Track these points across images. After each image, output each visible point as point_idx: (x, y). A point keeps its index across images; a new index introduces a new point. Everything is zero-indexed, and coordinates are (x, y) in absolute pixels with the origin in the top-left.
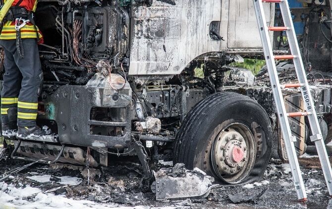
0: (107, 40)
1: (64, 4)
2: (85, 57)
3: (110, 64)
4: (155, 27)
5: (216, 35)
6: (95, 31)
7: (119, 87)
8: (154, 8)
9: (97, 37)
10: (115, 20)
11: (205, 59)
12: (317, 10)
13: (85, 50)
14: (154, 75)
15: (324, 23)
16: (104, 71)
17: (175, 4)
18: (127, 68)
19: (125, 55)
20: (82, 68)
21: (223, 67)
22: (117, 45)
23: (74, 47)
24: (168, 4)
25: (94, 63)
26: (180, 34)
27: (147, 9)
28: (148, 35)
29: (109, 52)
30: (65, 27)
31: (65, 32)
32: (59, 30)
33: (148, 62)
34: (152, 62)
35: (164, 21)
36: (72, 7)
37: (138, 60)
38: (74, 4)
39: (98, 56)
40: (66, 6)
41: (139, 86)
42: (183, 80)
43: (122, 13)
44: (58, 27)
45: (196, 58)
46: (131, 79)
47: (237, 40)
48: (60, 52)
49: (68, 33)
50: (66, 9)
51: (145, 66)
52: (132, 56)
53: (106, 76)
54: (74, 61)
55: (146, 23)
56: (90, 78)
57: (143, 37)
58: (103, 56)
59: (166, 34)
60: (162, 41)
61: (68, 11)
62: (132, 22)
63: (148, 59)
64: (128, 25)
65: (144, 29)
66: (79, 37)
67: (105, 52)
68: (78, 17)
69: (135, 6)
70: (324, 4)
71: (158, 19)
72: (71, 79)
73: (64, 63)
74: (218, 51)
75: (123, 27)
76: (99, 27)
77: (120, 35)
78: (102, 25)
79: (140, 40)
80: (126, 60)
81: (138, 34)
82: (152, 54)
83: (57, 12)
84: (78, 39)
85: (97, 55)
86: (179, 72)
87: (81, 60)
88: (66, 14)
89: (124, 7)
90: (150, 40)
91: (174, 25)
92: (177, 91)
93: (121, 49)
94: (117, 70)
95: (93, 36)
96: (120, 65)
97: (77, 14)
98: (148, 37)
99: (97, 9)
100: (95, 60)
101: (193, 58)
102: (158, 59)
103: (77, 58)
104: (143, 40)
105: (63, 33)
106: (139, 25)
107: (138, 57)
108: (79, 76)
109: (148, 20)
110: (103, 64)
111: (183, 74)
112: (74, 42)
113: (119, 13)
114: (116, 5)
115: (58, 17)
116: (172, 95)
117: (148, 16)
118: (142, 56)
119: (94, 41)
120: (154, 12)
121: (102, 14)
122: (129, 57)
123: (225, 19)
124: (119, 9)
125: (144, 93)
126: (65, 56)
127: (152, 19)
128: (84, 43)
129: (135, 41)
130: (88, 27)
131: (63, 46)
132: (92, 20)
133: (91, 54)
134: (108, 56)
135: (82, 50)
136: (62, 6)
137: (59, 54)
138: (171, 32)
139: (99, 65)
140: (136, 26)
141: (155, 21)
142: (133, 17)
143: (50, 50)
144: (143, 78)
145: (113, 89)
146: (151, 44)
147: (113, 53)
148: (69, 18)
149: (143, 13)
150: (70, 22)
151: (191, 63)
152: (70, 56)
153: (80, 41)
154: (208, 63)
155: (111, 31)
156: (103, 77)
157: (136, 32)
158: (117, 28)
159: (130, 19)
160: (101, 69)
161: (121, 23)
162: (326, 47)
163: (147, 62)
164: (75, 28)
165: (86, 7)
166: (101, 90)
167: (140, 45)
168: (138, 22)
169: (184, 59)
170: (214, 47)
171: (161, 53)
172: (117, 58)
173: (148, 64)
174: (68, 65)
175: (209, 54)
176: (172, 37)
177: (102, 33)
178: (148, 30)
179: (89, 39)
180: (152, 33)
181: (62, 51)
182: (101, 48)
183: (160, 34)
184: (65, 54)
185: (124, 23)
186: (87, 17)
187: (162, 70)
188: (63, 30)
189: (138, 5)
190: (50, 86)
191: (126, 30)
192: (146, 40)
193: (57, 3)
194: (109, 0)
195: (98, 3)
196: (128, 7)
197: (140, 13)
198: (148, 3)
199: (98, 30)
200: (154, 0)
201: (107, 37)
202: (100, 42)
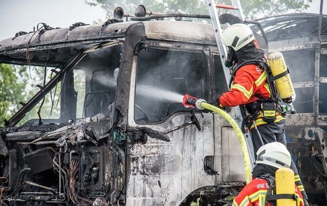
0: (104, 178)
1: (61, 145)
2: (82, 196)
3: (107, 201)
4: (151, 163)
5: (211, 170)
6: (91, 170)
8: (149, 145)
9: (93, 175)
10: (111, 158)
11: (201, 194)
12: (307, 144)
13: (82, 188)
15: (316, 157)
17: (169, 141)
18: (123, 205)
19: (121, 192)
21: (219, 201)
22: (114, 182)
23: (71, 186)
24: (162, 141)
25: (90, 202)
26: (174, 169)
27: (142, 146)
28: (144, 171)
29: (105, 190)
30: (62, 167)
31: (62, 172)
32: (56, 171)
33: (145, 198)
34: (148, 198)
35: (159, 157)
36: (68, 148)
37: (135, 197)
38: (71, 145)
39: (95, 194)
40: (63, 147)
43: (118, 151)
44: (55, 168)
45: (192, 193)
47: (231, 174)
48: (57, 193)
49: (65, 173)
50: (63, 150)
51: (141, 202)
52: (128, 193)
54: (71, 200)
55: (142, 160)
57: (139, 173)
58: (99, 194)
59: (162, 169)
60: (157, 177)
61: (65, 151)
62: (128, 159)
63: (144, 195)
64: (124, 162)
65: (140, 165)
66: (75, 177)
67: (102, 190)
68: (76, 157)
69: (130, 144)
70: (313, 139)
71: (153, 155)
73: (61, 203)
74: (213, 185)
75: (119, 165)
76: (95, 166)
77: (116, 172)
78: (99, 163)
79: (136, 176)
80: (123, 198)
81: (133, 171)
82: (148, 190)
83: (54, 153)
84: (75, 178)
85: (93, 193)
87: (78, 199)
88: (63, 155)
89: (119, 145)
90: (146, 176)
91: (169, 161)
93: (117, 186)
95: (90, 175)
96: (116, 203)
97: (74, 154)
98: (143, 174)
99: (94, 148)
100: (91, 199)
101: (189, 192)
102: (154, 195)
103: (74, 197)
104: (139, 176)
105: (60, 172)
106: (135, 162)
107: (134, 193)
109: (144, 157)
110: (100, 202)
112: (71, 181)
113: (115, 151)
114: (112, 144)
115: (55, 158)
117: (143, 153)
118: (138, 192)
119: (91, 180)
120: (149, 149)
121: (98, 153)
122: (125, 194)
123: (218, 154)
124: (115, 147)
126: (62, 196)
127: (148, 156)
128: (80, 182)
129: (131, 178)
130: (85, 166)
131: (60, 187)
132: (89, 160)
133: (88, 192)
134: (105, 194)
135: (79, 189)
136: (59, 147)
137: (56, 194)
138: (166, 168)
139: (95, 203)
140: (131, 163)
141: (150, 157)
142: (129, 155)
143: (46, 191)
146: (147, 180)
147: (109, 190)
148: (66, 158)
149: (139, 150)
150: (68, 162)
151: (187, 197)
152: (66, 196)
153: (77, 180)
154: (203, 197)
155: (107, 168)
157: (132, 168)
158: (113, 166)
159: (126, 157)
161: (117, 161)
162: (320, 180)
163: (143, 198)
164: (72, 168)
165: (83, 147)
167: (136, 182)
168: (134, 159)
169: (180, 194)
170: (209, 181)
171: (156, 189)
172: (113, 195)
173: (144, 200)
174: (64, 205)
175: (204, 188)
176: (167, 172)
177: (98, 171)
178: (143, 167)
179: (86, 178)
180: (147, 169)
181: (58, 191)
182: (99, 186)
183: (156, 170)
184: (62, 194)
185: (120, 161)
186: (84, 157)
187: (158, 205)
188: (61, 170)
189: (133, 143)
191: (122, 167)
192: (142, 176)
193: (55, 144)
194: (105, 140)
195: (95, 142)
196: (123, 145)
197: (135, 150)
198: (143, 141)
199: (95, 169)
200: (149, 138)
201: (104, 175)
202: (96, 180)
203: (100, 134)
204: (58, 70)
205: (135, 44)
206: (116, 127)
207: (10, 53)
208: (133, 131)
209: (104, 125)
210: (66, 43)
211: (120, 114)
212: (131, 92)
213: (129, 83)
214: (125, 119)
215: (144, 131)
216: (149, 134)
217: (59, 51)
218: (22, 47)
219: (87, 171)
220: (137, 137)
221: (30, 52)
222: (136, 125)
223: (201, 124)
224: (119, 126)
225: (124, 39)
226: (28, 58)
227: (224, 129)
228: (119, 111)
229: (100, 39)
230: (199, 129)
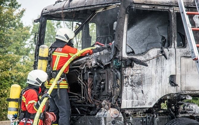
0: (108, 88)
1: (82, 69)
2: (95, 99)
3: (110, 102)
4: (136, 79)
5: (174, 83)
6: (100, 83)
7: (116, 116)
8: (135, 68)
9: (102, 86)
10: (112, 76)
11: (168, 98)
13: (95, 94)
14: (137, 108)
16: (107, 106)
17: (148, 66)
18: (120, 105)
19: (119, 97)
20: (93, 105)
21: (179, 102)
22: (114, 91)
23: (89, 93)
24: (143, 66)
25: (100, 102)
26: (151, 83)
27: (131, 69)
28: (132, 84)
29: (109, 95)
30: (83, 81)
31: (83, 85)
32: (79, 83)
33: (133, 100)
34: (135, 100)
35: (141, 76)
36: (87, 70)
37: (127, 99)
38: (89, 68)
39: (103, 98)
40: (83, 70)
41: (127, 115)
42: (154, 111)
43: (116, 72)
44: (79, 82)
45: (162, 97)
46: (122, 111)
47: (187, 86)
48: (80, 96)
49: (85, 85)
50: (84, 71)
51: (131, 103)
52: (123, 97)
53: (107, 109)
54: (89, 101)
55: (131, 78)
56: (98, 111)
57: (129, 85)
58: (105, 98)
59: (143, 83)
60: (140, 88)
61: (85, 72)
62: (122, 77)
63: (132, 98)
64: (120, 79)
65: (130, 81)
66: (91, 87)
67: (107, 95)
68: (90, 76)
69: (124, 68)
71: (137, 75)
72: (87, 112)
73: (83, 103)
74: (175, 93)
75: (117, 80)
76: (103, 81)
77: (115, 85)
78: (105, 79)
79: (127, 87)
80: (120, 100)
81: (126, 84)
82: (135, 96)
83: (78, 73)
84: (91, 88)
85: (102, 97)
86: (152, 106)
87: (93, 101)
88: (83, 74)
89: (117, 69)
90: (133, 87)
91: (147, 78)
92: (151, 118)
93: (116, 93)
94: (114, 106)
95: (100, 86)
96: (116, 103)
97: (90, 74)
98: (132, 86)
99: (102, 70)
100: (101, 100)
101: (160, 97)
102: (139, 99)
103: (91, 99)
104: (129, 87)
105: (82, 85)
106: (126, 79)
107: (126, 97)
108: (92, 110)
109: (132, 76)
110: (106, 102)
111: (154, 107)
112: (89, 90)
113: (114, 72)
114: (112, 68)
115: (79, 76)
116: (148, 120)
117: (132, 73)
118: (128, 97)
119: (100, 89)
120: (135, 71)
121: (105, 73)
122: (121, 98)
123: (178, 74)
124: (114, 70)
125: (131, 119)
126: (83, 99)
127: (134, 75)
128: (94, 91)
129: (124, 88)
130: (97, 81)
131: (82, 93)
132: (99, 77)
133: (99, 97)
134: (109, 98)
135: (93, 95)
136: (81, 70)
137: (80, 97)
138: (146, 82)
139: (103, 103)
140: (124, 79)
141: (136, 76)
142: (123, 74)
143: (75, 95)
144: (130, 110)
145: (112, 118)
146: (134, 89)
147: (111, 96)
148: (85, 76)
150: (86, 79)
151: (159, 100)
152: (86, 99)
153: (92, 89)
154: (169, 100)
155: (110, 82)
156: (106, 110)
157: (125, 83)
158: (113, 81)
159: (121, 75)
160: (105, 105)
161: (116, 78)
163: (132, 100)
164: (89, 82)
165: (95, 69)
166: (105, 118)
167: (127, 90)
168: (126, 77)
169: (154, 98)
170: (173, 90)
171: (140, 95)
172: (114, 98)
173: (133, 102)
174: (85, 104)
175: (169, 95)
176: (146, 85)
177: (104, 84)
178: (132, 81)
179: (97, 88)
180: (134, 83)
181: (81, 96)
182: (104, 93)
183: (139, 83)
184: (83, 97)
185: (117, 78)
186: (96, 76)
187: (141, 105)
188: (82, 83)
189: (125, 67)
190: (75, 117)
191: (119, 82)
193: (79, 68)
194: (109, 65)
195: (102, 67)
196: (120, 69)
197: (127, 72)
198: (131, 66)
199: (102, 83)
200: (135, 64)
201: (108, 86)
202: (104, 89)
203: (105, 62)
204: (80, 23)
205: (126, 7)
206: (115, 58)
207: (52, 13)
208: (125, 60)
209: (108, 56)
210: (85, 7)
211: (117, 50)
212: (124, 36)
213: (123, 31)
214: (120, 53)
215: (132, 60)
216: (135, 62)
217: (80, 12)
218: (59, 9)
219: (98, 84)
220: (128, 64)
221: (64, 13)
222: (127, 56)
223: (167, 56)
224: (117, 57)
225: (120, 4)
226: (63, 16)
227: (182, 58)
228: (117, 48)
229: (105, 4)
230: (166, 59)
